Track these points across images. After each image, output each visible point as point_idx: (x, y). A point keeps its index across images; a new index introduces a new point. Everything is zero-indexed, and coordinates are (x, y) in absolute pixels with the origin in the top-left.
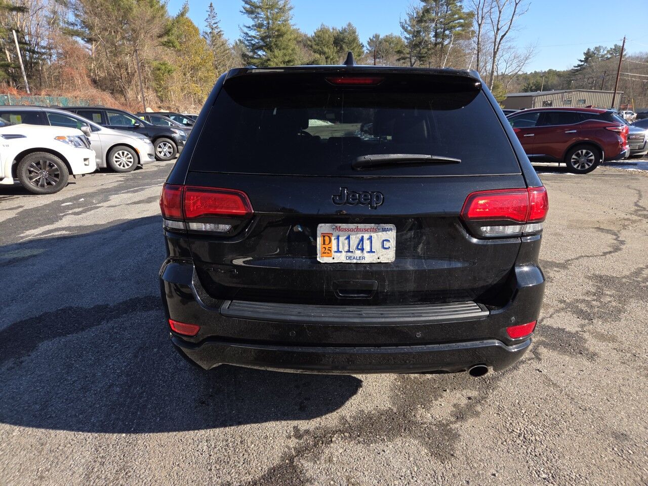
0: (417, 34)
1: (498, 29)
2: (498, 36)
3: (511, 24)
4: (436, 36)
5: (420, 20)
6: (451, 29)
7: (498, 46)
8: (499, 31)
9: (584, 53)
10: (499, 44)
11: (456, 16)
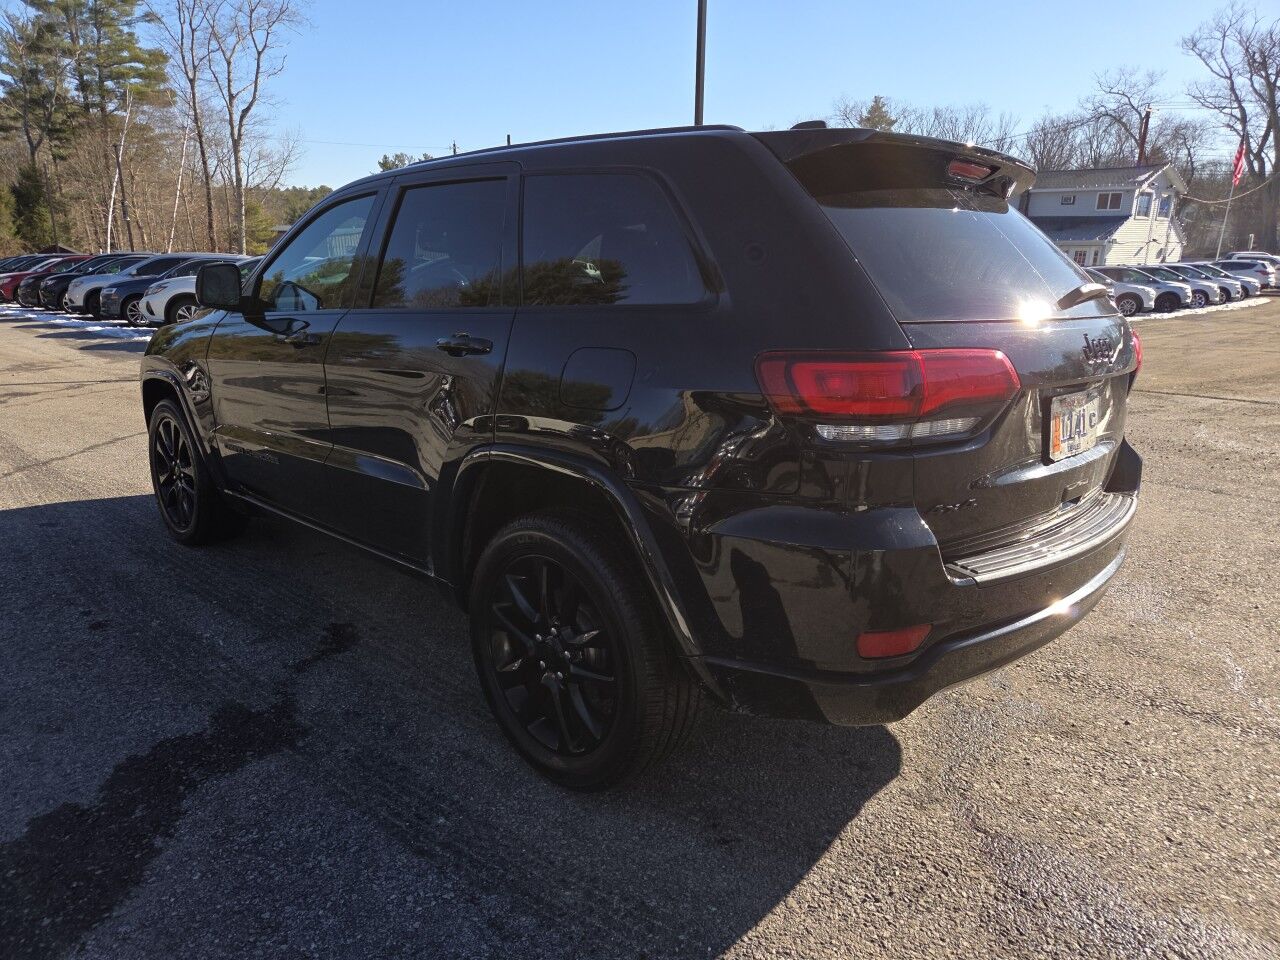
0: (30, 77)
1: (232, 97)
2: (234, 109)
3: (255, 90)
4: (83, 87)
5: (34, 47)
6: (119, 77)
7: (239, 130)
8: (235, 101)
9: (380, 163)
10: (241, 125)
11: (125, 54)
